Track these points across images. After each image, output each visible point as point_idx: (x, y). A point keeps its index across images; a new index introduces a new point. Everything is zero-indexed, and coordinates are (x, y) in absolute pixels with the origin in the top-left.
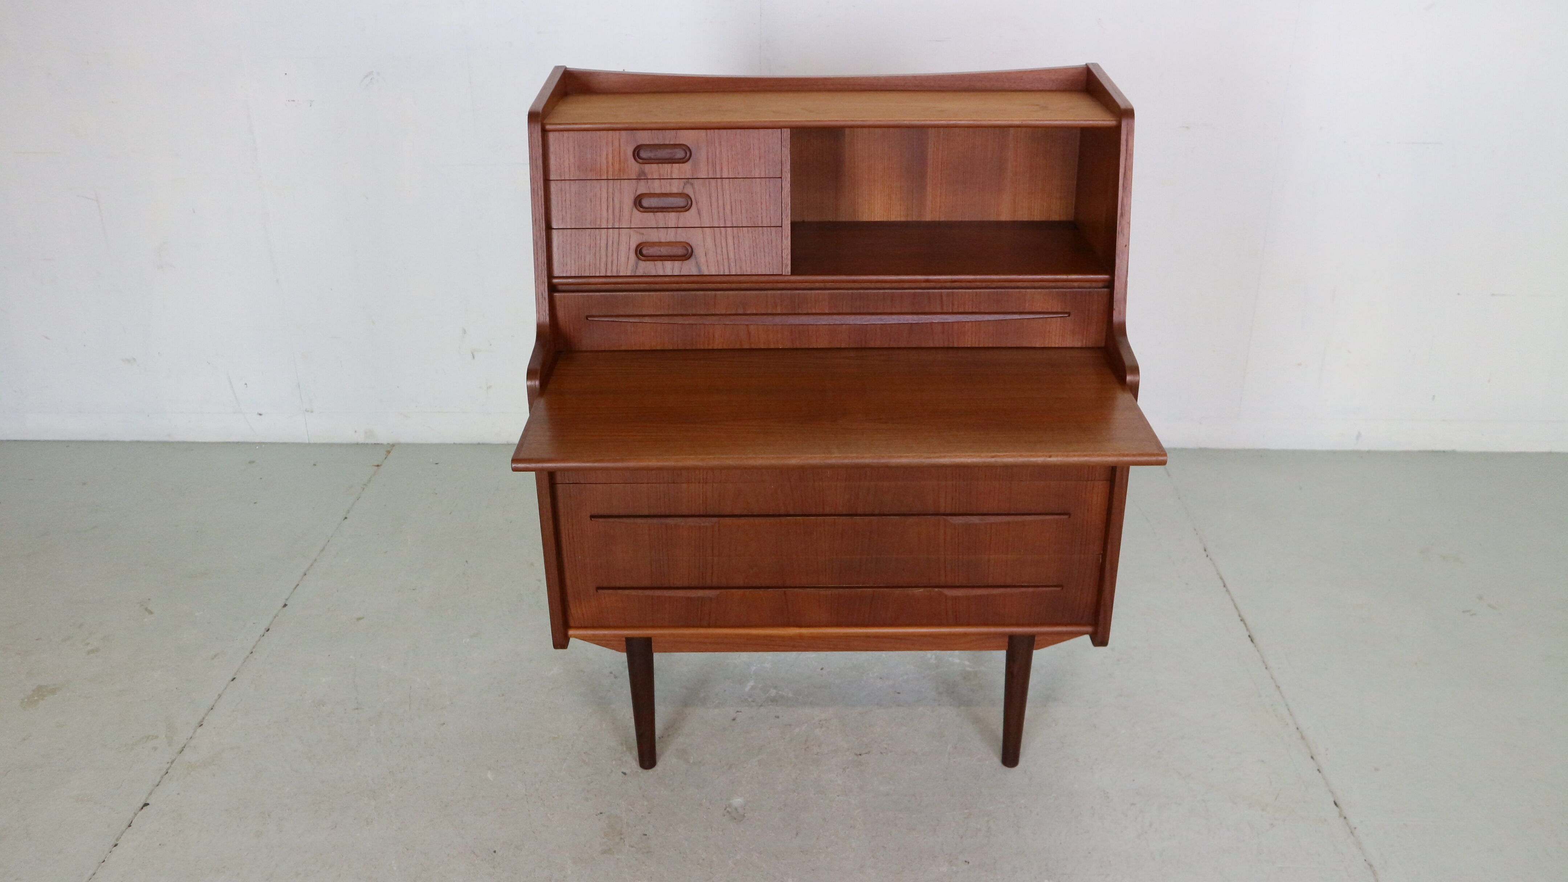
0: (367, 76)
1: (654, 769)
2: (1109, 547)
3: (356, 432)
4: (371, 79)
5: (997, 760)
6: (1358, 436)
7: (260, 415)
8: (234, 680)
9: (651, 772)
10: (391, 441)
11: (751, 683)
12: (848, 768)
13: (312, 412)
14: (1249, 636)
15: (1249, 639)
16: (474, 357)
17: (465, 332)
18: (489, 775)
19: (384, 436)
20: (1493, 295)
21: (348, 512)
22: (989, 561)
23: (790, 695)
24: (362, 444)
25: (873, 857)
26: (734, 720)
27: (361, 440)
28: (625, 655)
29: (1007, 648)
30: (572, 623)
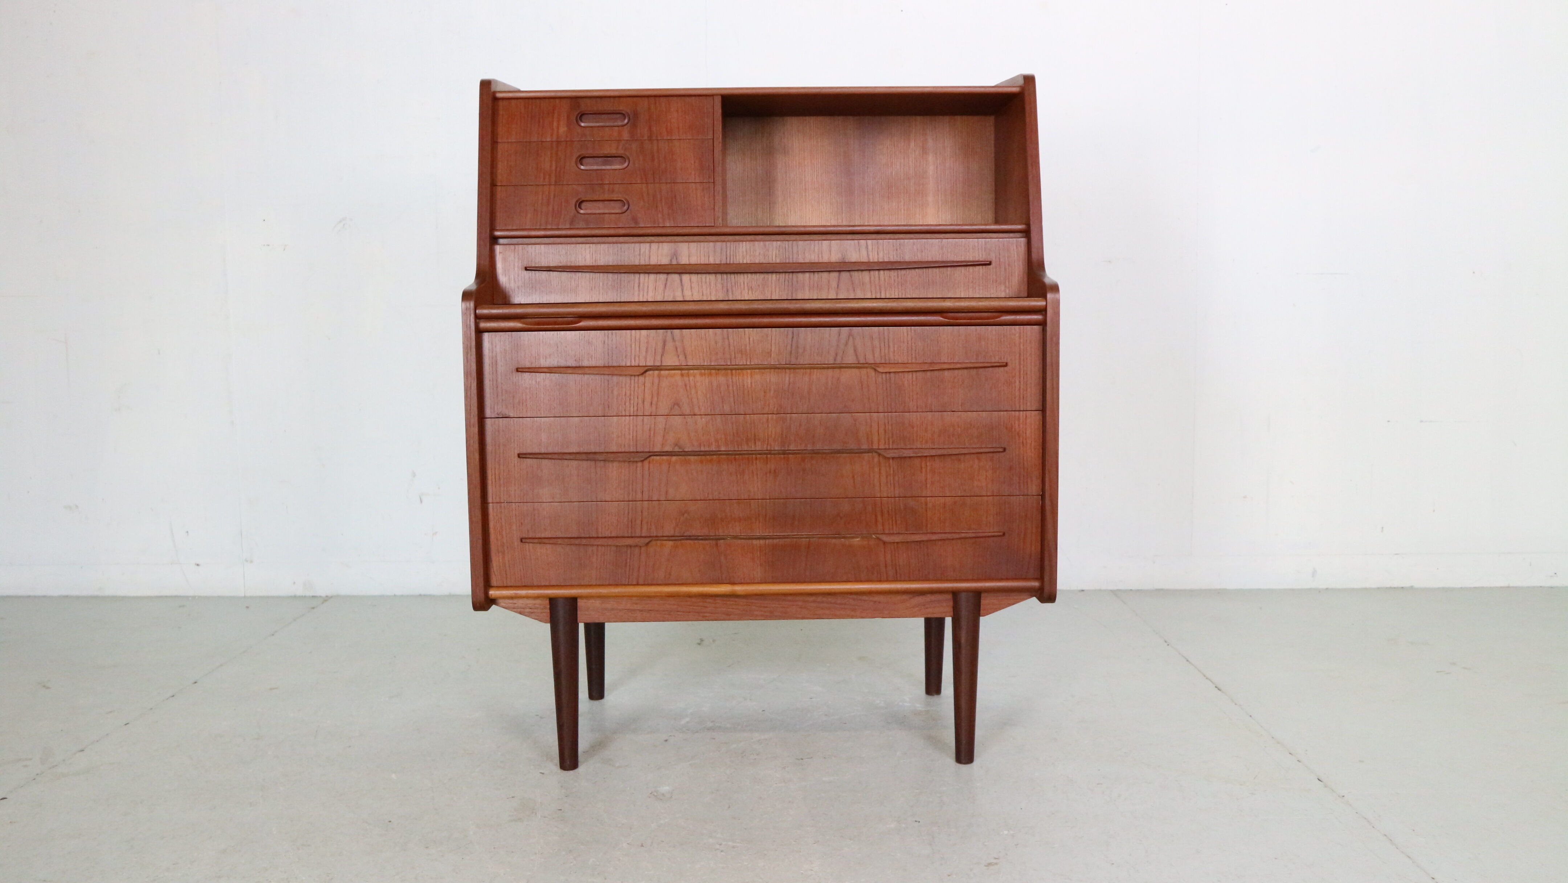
0: (340, 222)
1: (576, 770)
2: (1047, 479)
3: (294, 583)
4: (344, 225)
5: (950, 760)
6: (1314, 573)
7: (198, 565)
8: (127, 725)
9: (571, 773)
10: (329, 593)
11: (687, 719)
12: (788, 767)
13: (251, 562)
14: (1216, 687)
15: (1217, 689)
16: (421, 502)
17: (414, 475)
18: (394, 776)
19: (322, 590)
20: (1422, 421)
21: (276, 632)
22: (926, 504)
23: (728, 726)
24: (299, 597)
25: (813, 820)
26: (666, 741)
27: (300, 592)
28: (548, 626)
29: (952, 614)
30: (494, 581)
